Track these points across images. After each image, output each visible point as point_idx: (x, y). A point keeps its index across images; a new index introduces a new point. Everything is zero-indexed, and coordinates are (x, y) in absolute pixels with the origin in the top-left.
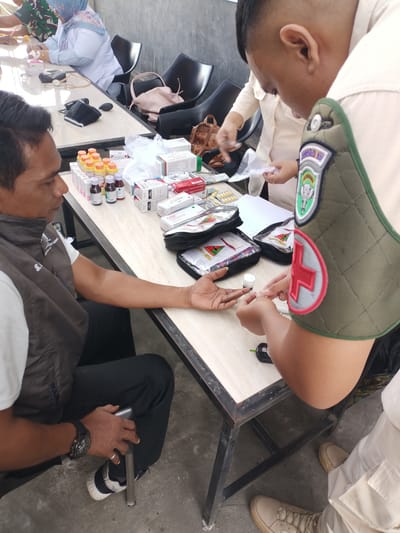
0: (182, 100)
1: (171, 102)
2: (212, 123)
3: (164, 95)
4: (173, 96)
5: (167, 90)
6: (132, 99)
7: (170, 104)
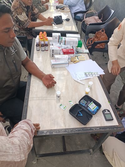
0: (101, 22)
1: (97, 22)
2: (103, 32)
3: (95, 19)
4: (99, 20)
5: (97, 18)
6: (84, 18)
7: (96, 22)
